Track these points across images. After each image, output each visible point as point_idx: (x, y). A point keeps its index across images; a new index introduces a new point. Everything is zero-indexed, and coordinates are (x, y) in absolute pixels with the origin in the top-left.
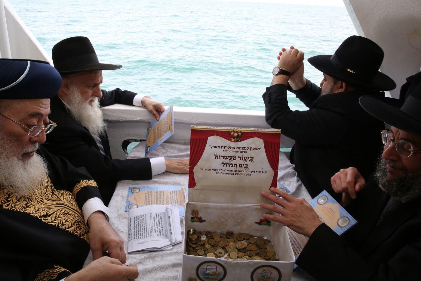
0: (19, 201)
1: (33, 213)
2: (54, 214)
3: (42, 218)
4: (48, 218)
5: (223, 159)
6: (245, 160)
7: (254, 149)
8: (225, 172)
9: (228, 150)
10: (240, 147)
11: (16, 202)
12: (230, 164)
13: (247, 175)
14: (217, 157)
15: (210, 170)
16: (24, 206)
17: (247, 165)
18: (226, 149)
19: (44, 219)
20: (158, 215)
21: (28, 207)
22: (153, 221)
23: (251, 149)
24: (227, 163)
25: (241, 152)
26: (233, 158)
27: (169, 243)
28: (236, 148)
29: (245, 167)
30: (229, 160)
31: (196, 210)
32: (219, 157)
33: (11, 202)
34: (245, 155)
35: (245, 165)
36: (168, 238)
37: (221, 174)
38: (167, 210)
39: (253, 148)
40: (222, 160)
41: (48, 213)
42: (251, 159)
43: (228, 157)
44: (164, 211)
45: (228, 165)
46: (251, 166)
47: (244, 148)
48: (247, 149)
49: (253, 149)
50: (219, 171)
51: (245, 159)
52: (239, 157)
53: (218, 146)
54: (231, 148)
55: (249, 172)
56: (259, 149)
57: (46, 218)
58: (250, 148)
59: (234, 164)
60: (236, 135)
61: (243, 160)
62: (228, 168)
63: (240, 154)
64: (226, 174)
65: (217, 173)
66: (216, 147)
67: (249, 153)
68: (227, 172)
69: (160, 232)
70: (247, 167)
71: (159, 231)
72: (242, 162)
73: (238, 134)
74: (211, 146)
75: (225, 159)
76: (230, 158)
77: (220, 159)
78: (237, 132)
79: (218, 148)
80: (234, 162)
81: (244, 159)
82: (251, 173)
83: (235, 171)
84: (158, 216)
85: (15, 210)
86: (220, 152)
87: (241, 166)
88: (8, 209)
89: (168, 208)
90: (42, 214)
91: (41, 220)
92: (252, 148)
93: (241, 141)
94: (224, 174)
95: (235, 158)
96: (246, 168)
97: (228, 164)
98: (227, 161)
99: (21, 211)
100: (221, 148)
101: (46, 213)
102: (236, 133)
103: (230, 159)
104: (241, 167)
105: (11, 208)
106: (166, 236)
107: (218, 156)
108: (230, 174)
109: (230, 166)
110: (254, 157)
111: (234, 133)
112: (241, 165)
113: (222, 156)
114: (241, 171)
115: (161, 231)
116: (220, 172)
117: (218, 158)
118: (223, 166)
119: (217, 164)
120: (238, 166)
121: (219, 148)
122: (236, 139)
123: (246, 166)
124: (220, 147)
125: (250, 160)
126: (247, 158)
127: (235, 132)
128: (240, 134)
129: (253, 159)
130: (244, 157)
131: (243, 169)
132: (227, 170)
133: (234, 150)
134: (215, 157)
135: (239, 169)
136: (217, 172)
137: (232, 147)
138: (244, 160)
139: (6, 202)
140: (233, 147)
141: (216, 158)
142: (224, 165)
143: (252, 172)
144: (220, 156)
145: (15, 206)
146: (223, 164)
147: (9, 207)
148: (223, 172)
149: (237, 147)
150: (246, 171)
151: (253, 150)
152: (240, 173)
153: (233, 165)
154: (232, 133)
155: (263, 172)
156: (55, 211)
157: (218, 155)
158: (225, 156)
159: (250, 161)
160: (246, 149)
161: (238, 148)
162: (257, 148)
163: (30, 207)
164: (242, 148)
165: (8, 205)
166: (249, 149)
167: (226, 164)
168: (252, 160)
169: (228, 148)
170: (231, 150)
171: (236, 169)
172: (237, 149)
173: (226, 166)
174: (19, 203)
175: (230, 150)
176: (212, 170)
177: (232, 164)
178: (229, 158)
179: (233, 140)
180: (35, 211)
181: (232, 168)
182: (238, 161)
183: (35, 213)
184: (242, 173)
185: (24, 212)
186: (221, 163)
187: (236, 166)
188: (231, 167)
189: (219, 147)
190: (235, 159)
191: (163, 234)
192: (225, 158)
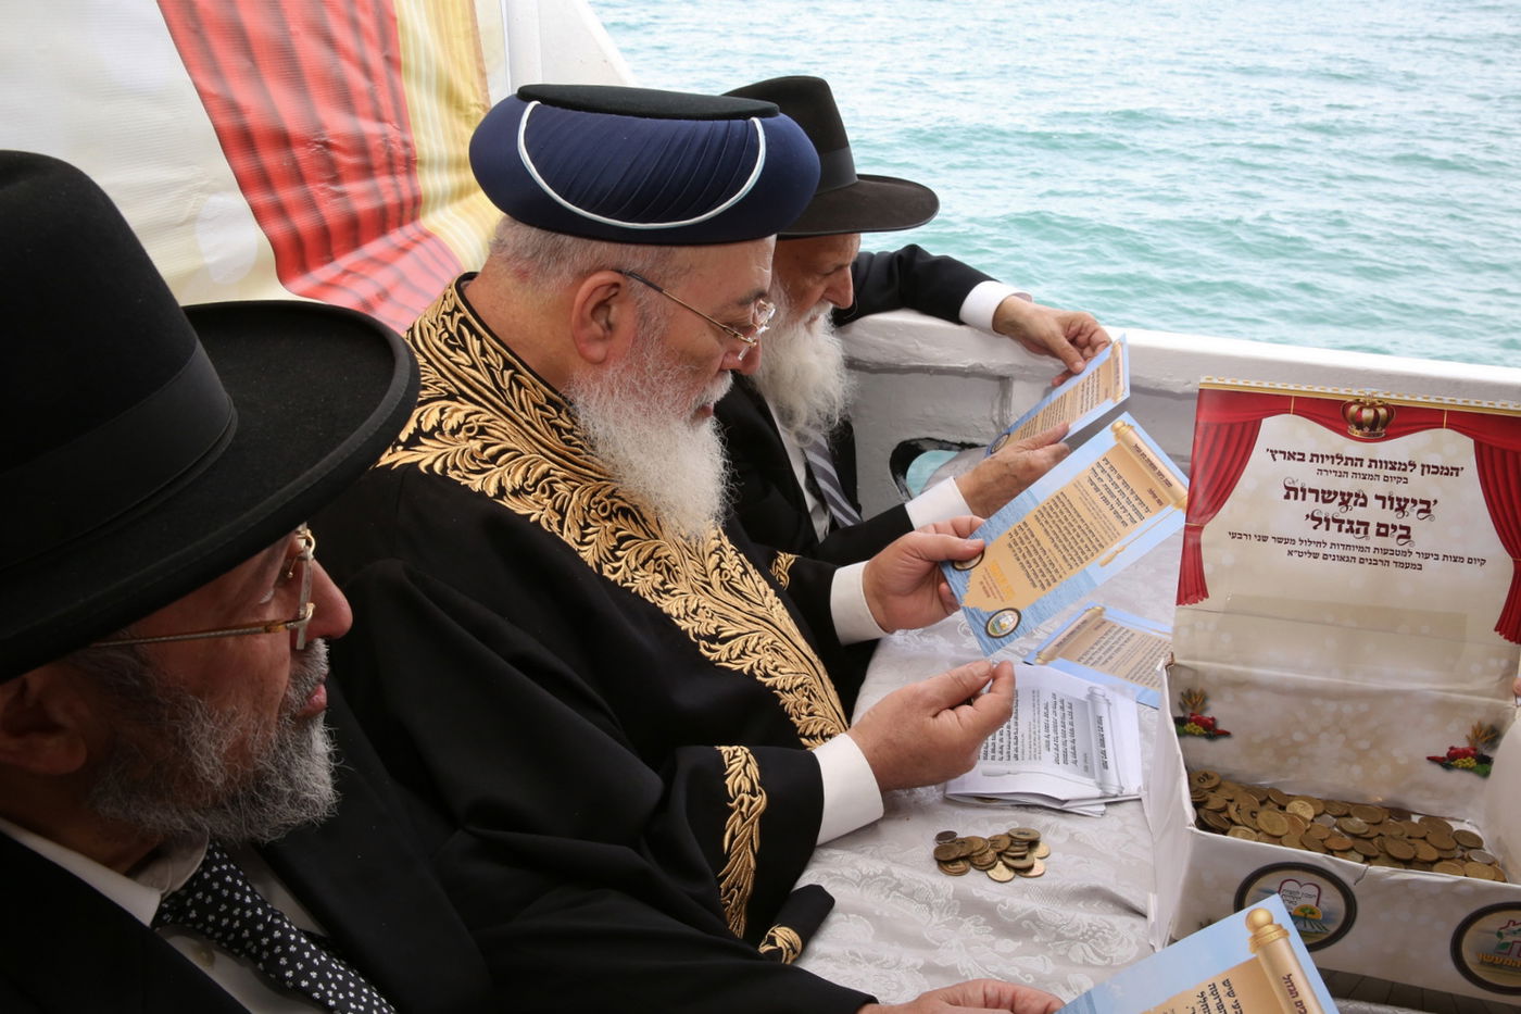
0: (643, 565)
1: (678, 617)
2: (740, 642)
3: (702, 642)
4: (716, 646)
5: (1317, 500)
6: (1401, 509)
7: (1435, 470)
8: (1321, 550)
9: (1335, 467)
10: (1381, 462)
11: (636, 569)
12: (1342, 522)
13: (1407, 566)
14: (1292, 493)
15: (1265, 539)
16: (657, 586)
17: (1408, 529)
18: (1327, 465)
19: (705, 647)
20: (1062, 701)
21: (667, 591)
22: (1042, 713)
23: (1426, 469)
24: (1330, 517)
25: (1386, 478)
26: (1353, 499)
27: (1097, 792)
28: (1366, 463)
29: (1400, 537)
30: (1340, 504)
31: (1198, 691)
32: (1300, 494)
33: (623, 562)
34: (1401, 491)
35: (1402, 528)
36: (1093, 776)
37: (1305, 557)
38: (1092, 695)
39: (1434, 467)
40: (1310, 504)
41: (722, 632)
42: (1425, 507)
43: (1336, 493)
44: (1082, 696)
45: (1334, 526)
46: (1425, 535)
47: (1397, 466)
48: (1410, 468)
49: (1432, 470)
50: (1297, 547)
51: (1399, 504)
52: (1377, 497)
53: (1299, 454)
54: (1349, 462)
55: (1415, 556)
56: (1454, 472)
57: (713, 646)
58: (1423, 466)
59: (1359, 523)
60: (1367, 414)
61: (1391, 508)
62: (1333, 534)
63: (1381, 488)
64: (1325, 557)
65: (1290, 553)
66: (1291, 456)
67: (1417, 486)
68: (1327, 550)
69: (1065, 752)
70: (1407, 537)
71: (1061, 748)
72: (1390, 517)
73: (1376, 413)
74: (1273, 453)
75: (1325, 501)
76: (1343, 499)
77: (1304, 499)
78: (1372, 406)
79: (1299, 460)
80: (1356, 513)
81: (1396, 505)
82: (1421, 561)
83: (1361, 549)
84: (1059, 704)
85: (633, 590)
86: (1306, 474)
87: (1383, 530)
88: (616, 581)
89: (1097, 691)
90: (702, 631)
91: (697, 645)
92: (1428, 466)
93: (1388, 437)
94: (1316, 556)
95: (1361, 500)
96: (1402, 541)
97: (1335, 521)
98: (1333, 509)
99: (648, 597)
100: (1312, 461)
101: (716, 629)
102: (1369, 407)
103: (1344, 503)
104: (1386, 535)
105: (623, 582)
106: (1088, 770)
107: (1295, 490)
108: (1342, 559)
109: (1340, 530)
110: (1436, 502)
111: (1361, 409)
112: (1386, 526)
113: (1311, 491)
114: (1385, 552)
115: (1069, 750)
116: (1304, 548)
117: (1296, 498)
118: (1315, 528)
119: (1292, 518)
120: (1373, 529)
121: (1303, 460)
122: (1367, 430)
123: (1404, 532)
124: (1308, 457)
125: (1420, 511)
126: (1410, 505)
127: (1364, 403)
128: (1382, 412)
129: (1432, 508)
130: (1399, 500)
131: (1391, 542)
132: (1329, 545)
133: (1358, 469)
134: (1285, 492)
135: (1374, 541)
136: (1290, 547)
137: (1352, 459)
138: (1396, 510)
139: (611, 561)
140: (1357, 459)
141: (1287, 497)
142: (1320, 523)
143: (1427, 556)
144: (1303, 490)
145: (633, 579)
146: (1314, 518)
147: (618, 576)
148: (1313, 549)
149: (1371, 461)
150: (1404, 553)
151: (1433, 473)
152: (1379, 556)
153: (1355, 527)
154: (1354, 409)
155: (1470, 561)
156: (741, 631)
157: (1298, 486)
158: (1323, 492)
159: (1422, 515)
160: (1405, 470)
161: (1373, 464)
162: (1447, 469)
163: (674, 596)
164: (1389, 466)
165: (616, 570)
166: (1419, 468)
167: (1327, 520)
168: (1427, 511)
169: (1336, 461)
170: (1350, 469)
171: (1363, 543)
172: (1370, 466)
173: (1327, 529)
174: (642, 573)
175: (1342, 467)
176: (1270, 540)
177: (1351, 522)
178: (1339, 499)
179: (1357, 433)
180: (686, 614)
181: (1349, 539)
182: (1375, 513)
183: (684, 619)
184: (1387, 557)
185: (655, 604)
186: (1307, 516)
187: (1366, 532)
188: (1347, 531)
189: (1303, 455)
190: (1361, 505)
191: (1075, 762)
192: (1326, 496)
